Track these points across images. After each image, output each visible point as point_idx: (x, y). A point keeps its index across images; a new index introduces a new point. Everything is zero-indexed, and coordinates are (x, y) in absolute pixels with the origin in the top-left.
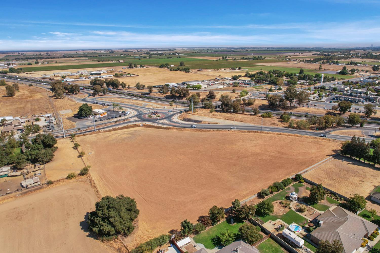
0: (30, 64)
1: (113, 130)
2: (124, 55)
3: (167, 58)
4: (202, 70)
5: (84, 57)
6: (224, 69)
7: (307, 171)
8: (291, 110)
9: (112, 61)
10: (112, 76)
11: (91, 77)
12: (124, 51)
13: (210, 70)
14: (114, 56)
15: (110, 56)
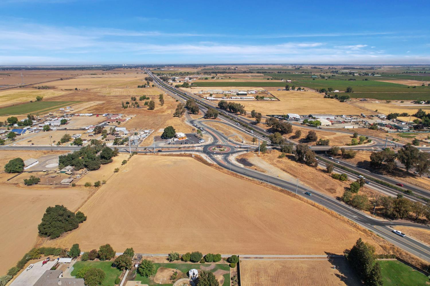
0: (206, 79)
1: (169, 155)
2: (305, 73)
3: (349, 80)
4: (366, 100)
5: (263, 73)
6: (401, 102)
7: (263, 258)
8: (399, 178)
9: (282, 79)
10: (254, 98)
11: (233, 98)
12: (313, 68)
13: (377, 102)
14: (294, 73)
15: (289, 73)
